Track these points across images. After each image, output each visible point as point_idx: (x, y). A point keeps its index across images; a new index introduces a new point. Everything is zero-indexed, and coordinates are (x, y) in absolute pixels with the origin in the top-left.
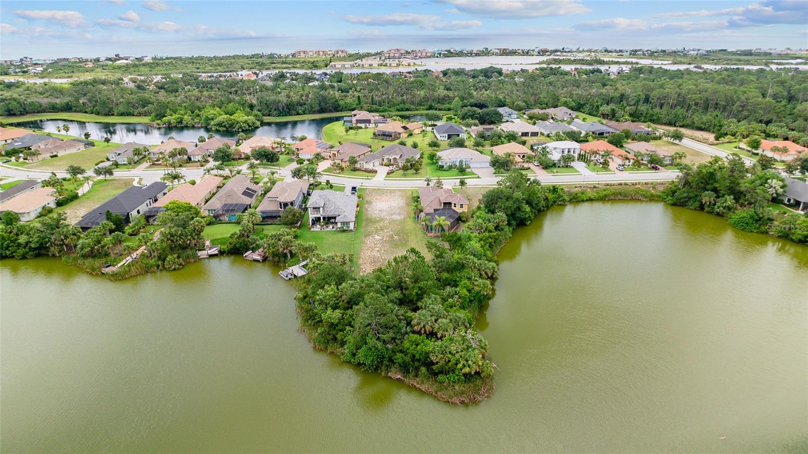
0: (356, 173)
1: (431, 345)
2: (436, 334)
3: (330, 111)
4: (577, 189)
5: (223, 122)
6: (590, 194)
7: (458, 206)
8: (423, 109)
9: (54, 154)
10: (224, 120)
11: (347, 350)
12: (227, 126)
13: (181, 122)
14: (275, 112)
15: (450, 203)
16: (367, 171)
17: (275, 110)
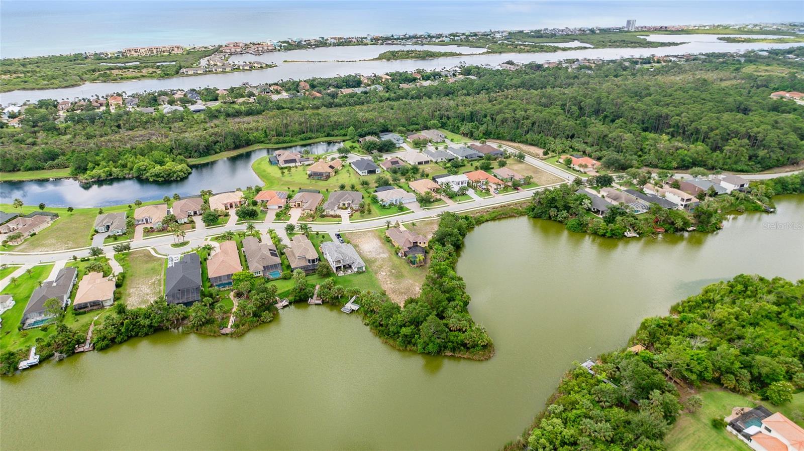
0: (325, 219)
1: (462, 336)
2: (462, 329)
3: (243, 147)
4: (478, 214)
5: (161, 173)
6: (486, 216)
7: (422, 243)
8: (322, 137)
9: (32, 233)
10: (161, 172)
11: (420, 347)
12: (165, 176)
13: (111, 175)
14: (196, 154)
15: (417, 242)
16: (332, 216)
17: (196, 151)
